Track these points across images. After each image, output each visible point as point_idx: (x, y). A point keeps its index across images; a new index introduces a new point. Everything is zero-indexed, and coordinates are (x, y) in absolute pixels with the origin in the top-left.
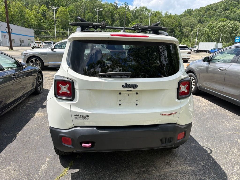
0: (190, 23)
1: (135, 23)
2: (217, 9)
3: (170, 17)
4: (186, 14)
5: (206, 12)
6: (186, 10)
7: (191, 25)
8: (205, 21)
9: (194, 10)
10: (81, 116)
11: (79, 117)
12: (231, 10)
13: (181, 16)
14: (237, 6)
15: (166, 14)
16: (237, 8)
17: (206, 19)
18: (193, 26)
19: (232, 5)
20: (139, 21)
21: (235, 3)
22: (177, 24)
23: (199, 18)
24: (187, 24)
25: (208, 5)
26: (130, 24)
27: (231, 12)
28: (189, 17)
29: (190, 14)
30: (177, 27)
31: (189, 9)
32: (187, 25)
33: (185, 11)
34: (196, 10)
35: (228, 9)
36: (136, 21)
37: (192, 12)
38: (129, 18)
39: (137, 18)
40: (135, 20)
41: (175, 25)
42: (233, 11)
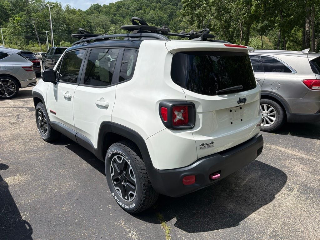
0: (102, 23)
1: (19, 17)
2: (129, 8)
3: (73, 12)
4: (93, 10)
5: (118, 10)
6: (93, 5)
7: (103, 25)
8: (118, 21)
9: (102, 6)
10: (206, 144)
11: (204, 146)
12: (145, 10)
13: (87, 13)
14: (149, 6)
15: (68, 8)
16: (149, 8)
17: (119, 19)
18: (105, 27)
19: (144, 5)
20: (25, 15)
21: (147, 3)
22: (85, 23)
23: (111, 18)
24: (97, 23)
25: (118, 2)
26: (11, 18)
27: (145, 12)
28: (99, 15)
29: (98, 11)
30: (87, 27)
31: (96, 4)
32: (98, 25)
33: (91, 5)
34: (105, 7)
35: (141, 9)
36: (21, 14)
37: (100, 8)
38: (6, 9)
39: (22, 10)
40: (18, 12)
41: (83, 24)
42: (147, 12)
